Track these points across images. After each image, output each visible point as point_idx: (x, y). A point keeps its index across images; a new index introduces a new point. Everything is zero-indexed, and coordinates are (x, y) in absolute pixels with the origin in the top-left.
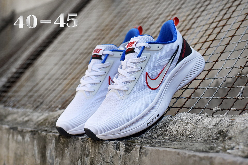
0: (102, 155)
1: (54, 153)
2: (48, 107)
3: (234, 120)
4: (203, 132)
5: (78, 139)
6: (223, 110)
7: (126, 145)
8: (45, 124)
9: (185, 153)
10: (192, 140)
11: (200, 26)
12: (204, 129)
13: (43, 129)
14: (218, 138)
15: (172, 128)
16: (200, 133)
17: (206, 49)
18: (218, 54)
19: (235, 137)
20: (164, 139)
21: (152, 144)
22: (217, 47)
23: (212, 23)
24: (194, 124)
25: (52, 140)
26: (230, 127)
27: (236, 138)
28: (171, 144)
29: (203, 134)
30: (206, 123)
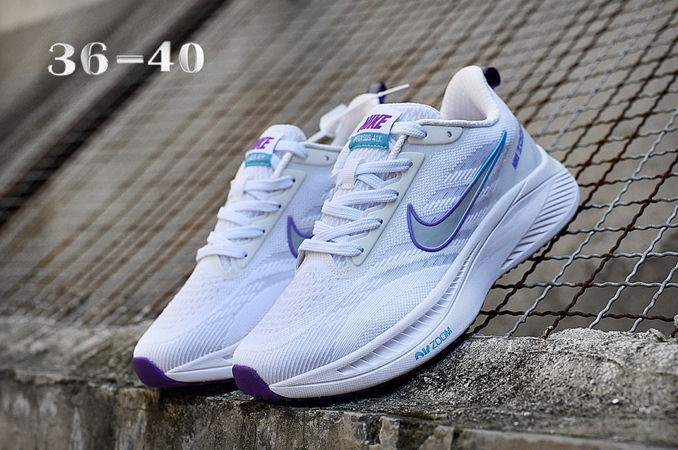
2: (105, 311)
4: (659, 386)
5: (229, 407)
7: (403, 425)
8: (107, 361)
10: (624, 412)
11: (597, 74)
13: (103, 376)
15: (549, 374)
16: (649, 391)
17: (627, 141)
18: (669, 154)
20: (525, 408)
21: (489, 421)
23: (638, 64)
24: (622, 363)
25: (135, 410)
28: (556, 422)
29: (659, 392)
30: (665, 361)
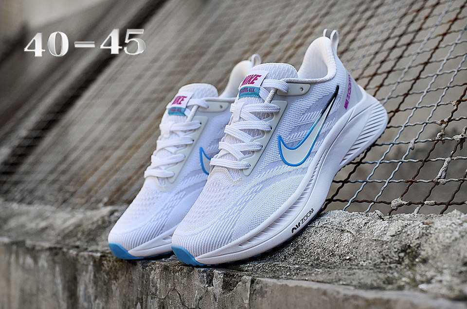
0: (179, 294)
1: (91, 291)
2: (83, 201)
3: (431, 225)
4: (373, 248)
6: (410, 204)
7: (226, 275)
8: (77, 234)
9: (338, 293)
10: (351, 265)
11: (365, 46)
12: (374, 243)
13: (73, 244)
14: (401, 260)
15: (314, 241)
16: (367, 251)
17: (377, 89)
18: (399, 97)
19: (434, 258)
20: (297, 262)
21: (274, 272)
22: (397, 84)
23: (388, 39)
24: (354, 233)
25: (87, 265)
26: (424, 238)
27: (436, 260)
28: (311, 272)
29: (372, 251)
30: (379, 231)
